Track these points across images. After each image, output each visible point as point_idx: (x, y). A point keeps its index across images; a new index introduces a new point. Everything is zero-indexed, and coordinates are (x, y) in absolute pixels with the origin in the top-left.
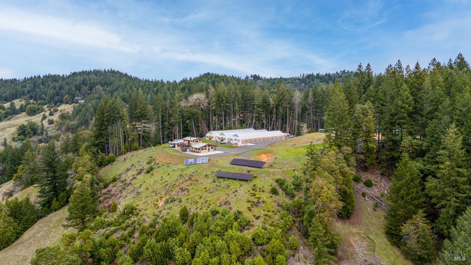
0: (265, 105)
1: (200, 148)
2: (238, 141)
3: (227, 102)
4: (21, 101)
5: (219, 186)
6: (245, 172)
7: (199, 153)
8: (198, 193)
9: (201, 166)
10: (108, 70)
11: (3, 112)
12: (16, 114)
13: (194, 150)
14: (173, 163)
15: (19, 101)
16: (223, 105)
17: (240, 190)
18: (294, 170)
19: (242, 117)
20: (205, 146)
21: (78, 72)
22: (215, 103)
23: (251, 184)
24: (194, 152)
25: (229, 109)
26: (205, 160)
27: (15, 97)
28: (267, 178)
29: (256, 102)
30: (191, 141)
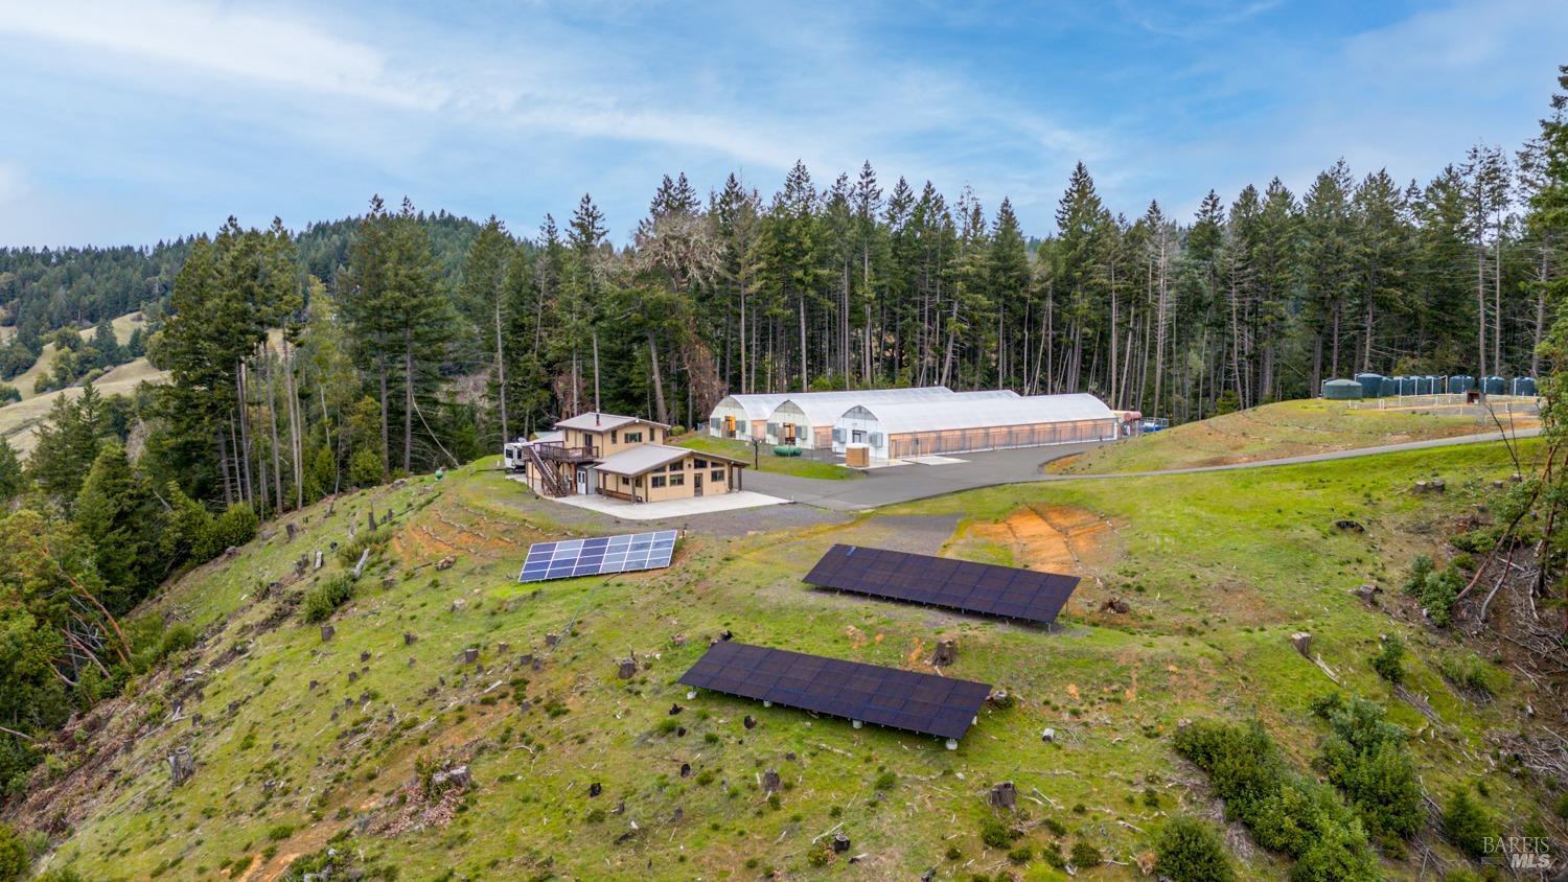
0: (1003, 279)
1: (645, 473)
2: (873, 439)
3: (821, 262)
4: (140, 319)
5: (705, 782)
6: (917, 660)
7: (639, 501)
8: (525, 835)
9: (621, 592)
10: (433, 216)
11: (73, 356)
12: (116, 363)
13: (611, 485)
14: (465, 563)
15: (133, 320)
16: (799, 274)
17: (877, 840)
18: (1304, 648)
19: (893, 346)
20: (677, 465)
21: (331, 223)
22: (762, 264)
23: (972, 776)
24: (611, 495)
25: (834, 297)
26: (656, 552)
27: (119, 306)
28: (1100, 715)
29: (962, 265)
30: (600, 433)
